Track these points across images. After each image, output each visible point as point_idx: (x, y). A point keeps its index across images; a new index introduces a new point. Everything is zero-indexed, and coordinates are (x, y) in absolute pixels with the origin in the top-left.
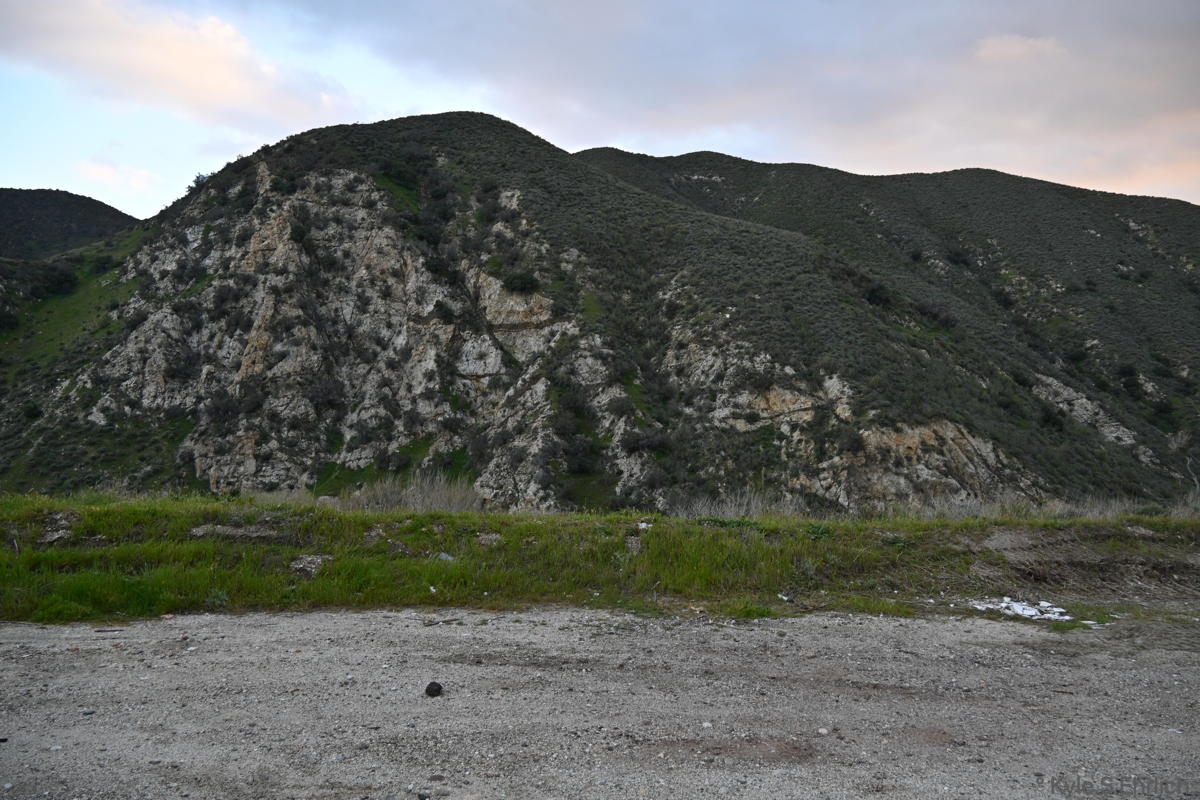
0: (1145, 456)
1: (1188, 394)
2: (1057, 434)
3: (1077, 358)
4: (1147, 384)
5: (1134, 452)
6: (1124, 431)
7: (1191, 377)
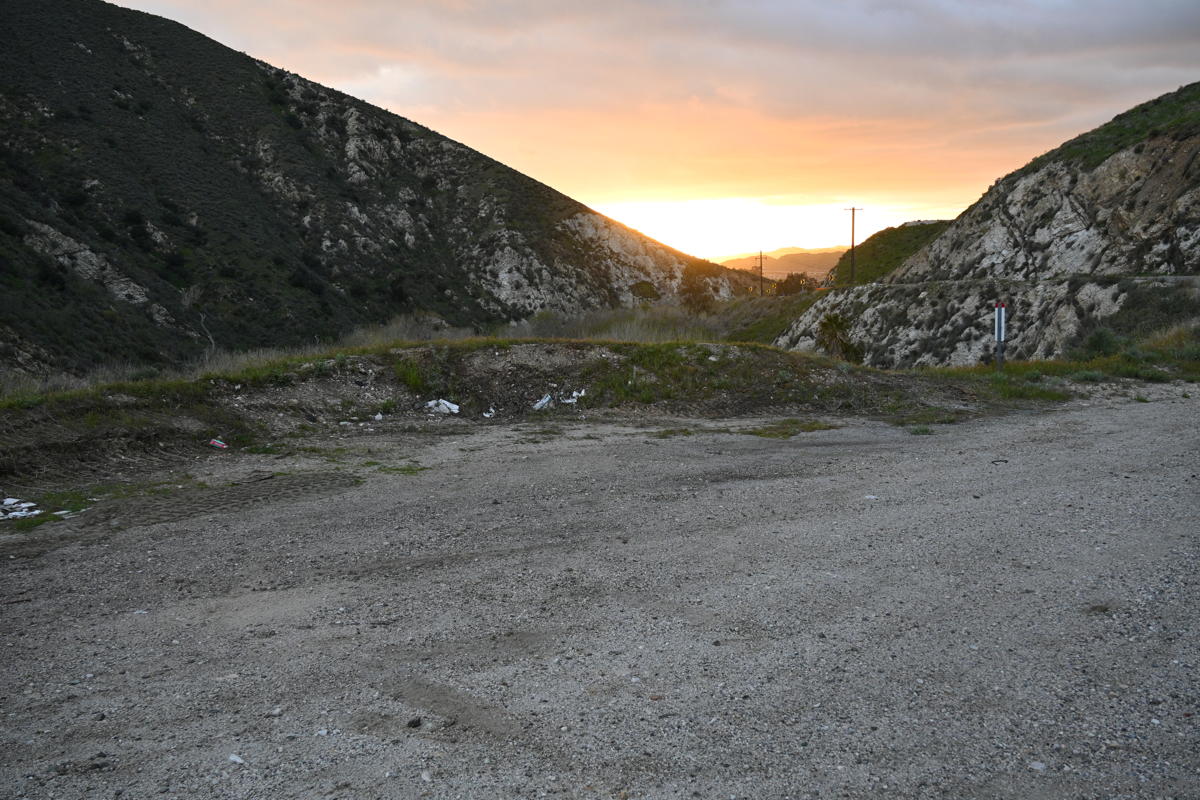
0: (160, 315)
1: (199, 244)
2: (58, 294)
3: (76, 201)
4: (156, 233)
5: (148, 311)
6: (135, 288)
7: (201, 226)
